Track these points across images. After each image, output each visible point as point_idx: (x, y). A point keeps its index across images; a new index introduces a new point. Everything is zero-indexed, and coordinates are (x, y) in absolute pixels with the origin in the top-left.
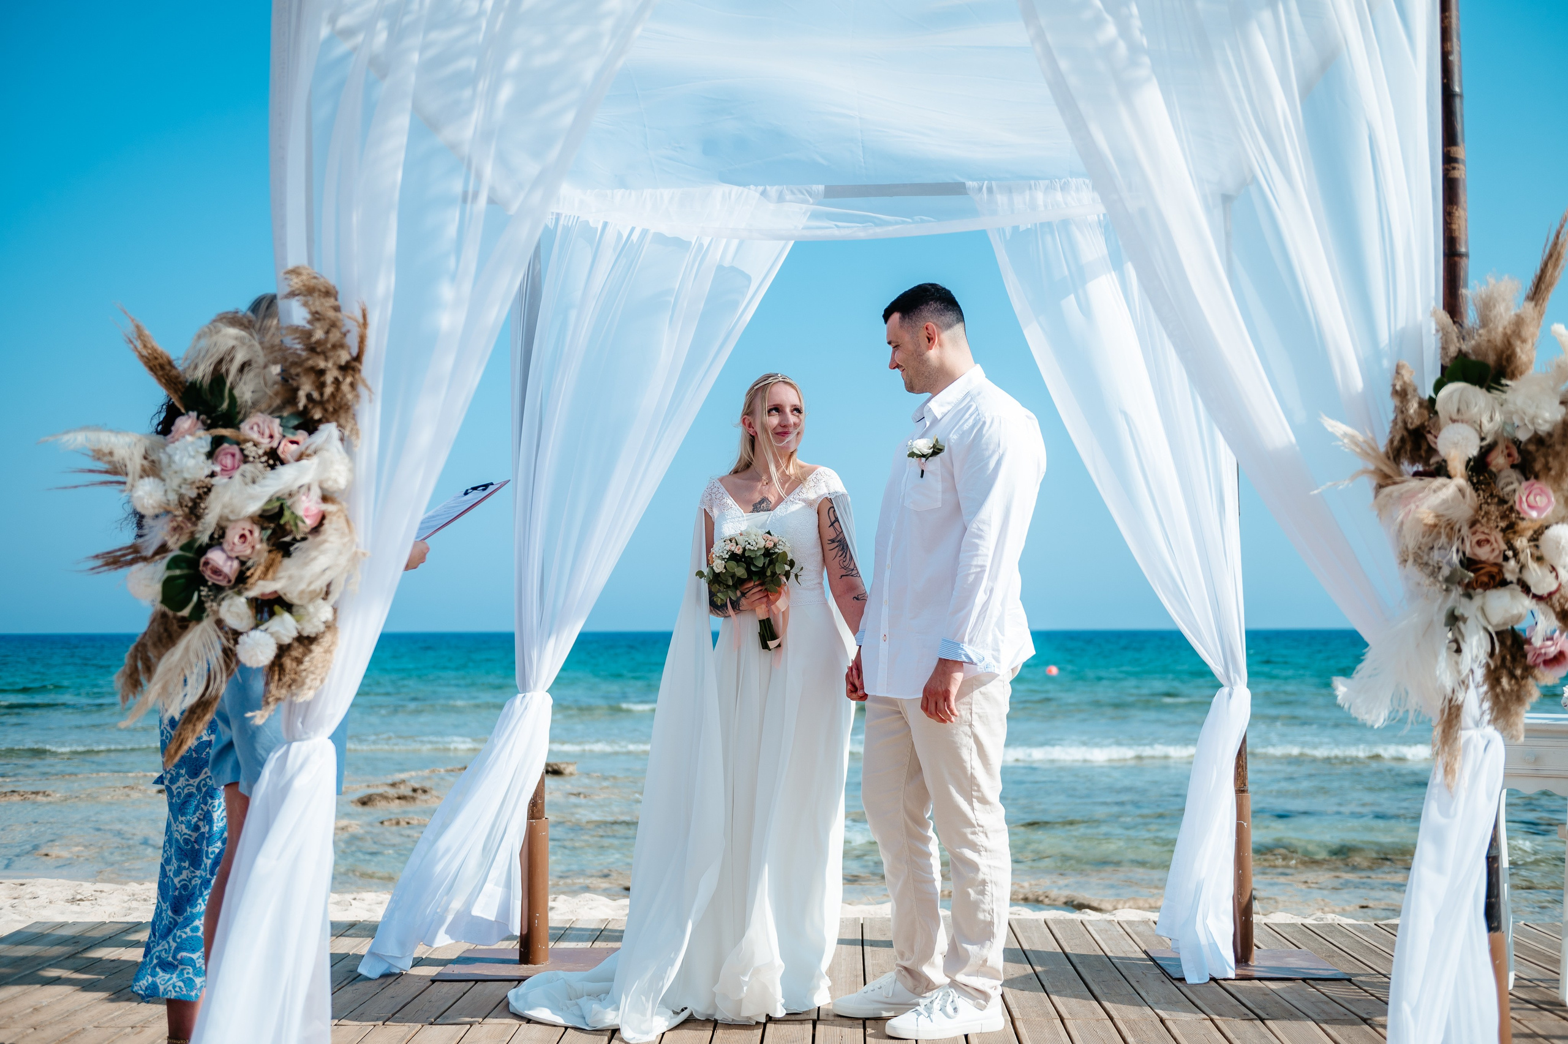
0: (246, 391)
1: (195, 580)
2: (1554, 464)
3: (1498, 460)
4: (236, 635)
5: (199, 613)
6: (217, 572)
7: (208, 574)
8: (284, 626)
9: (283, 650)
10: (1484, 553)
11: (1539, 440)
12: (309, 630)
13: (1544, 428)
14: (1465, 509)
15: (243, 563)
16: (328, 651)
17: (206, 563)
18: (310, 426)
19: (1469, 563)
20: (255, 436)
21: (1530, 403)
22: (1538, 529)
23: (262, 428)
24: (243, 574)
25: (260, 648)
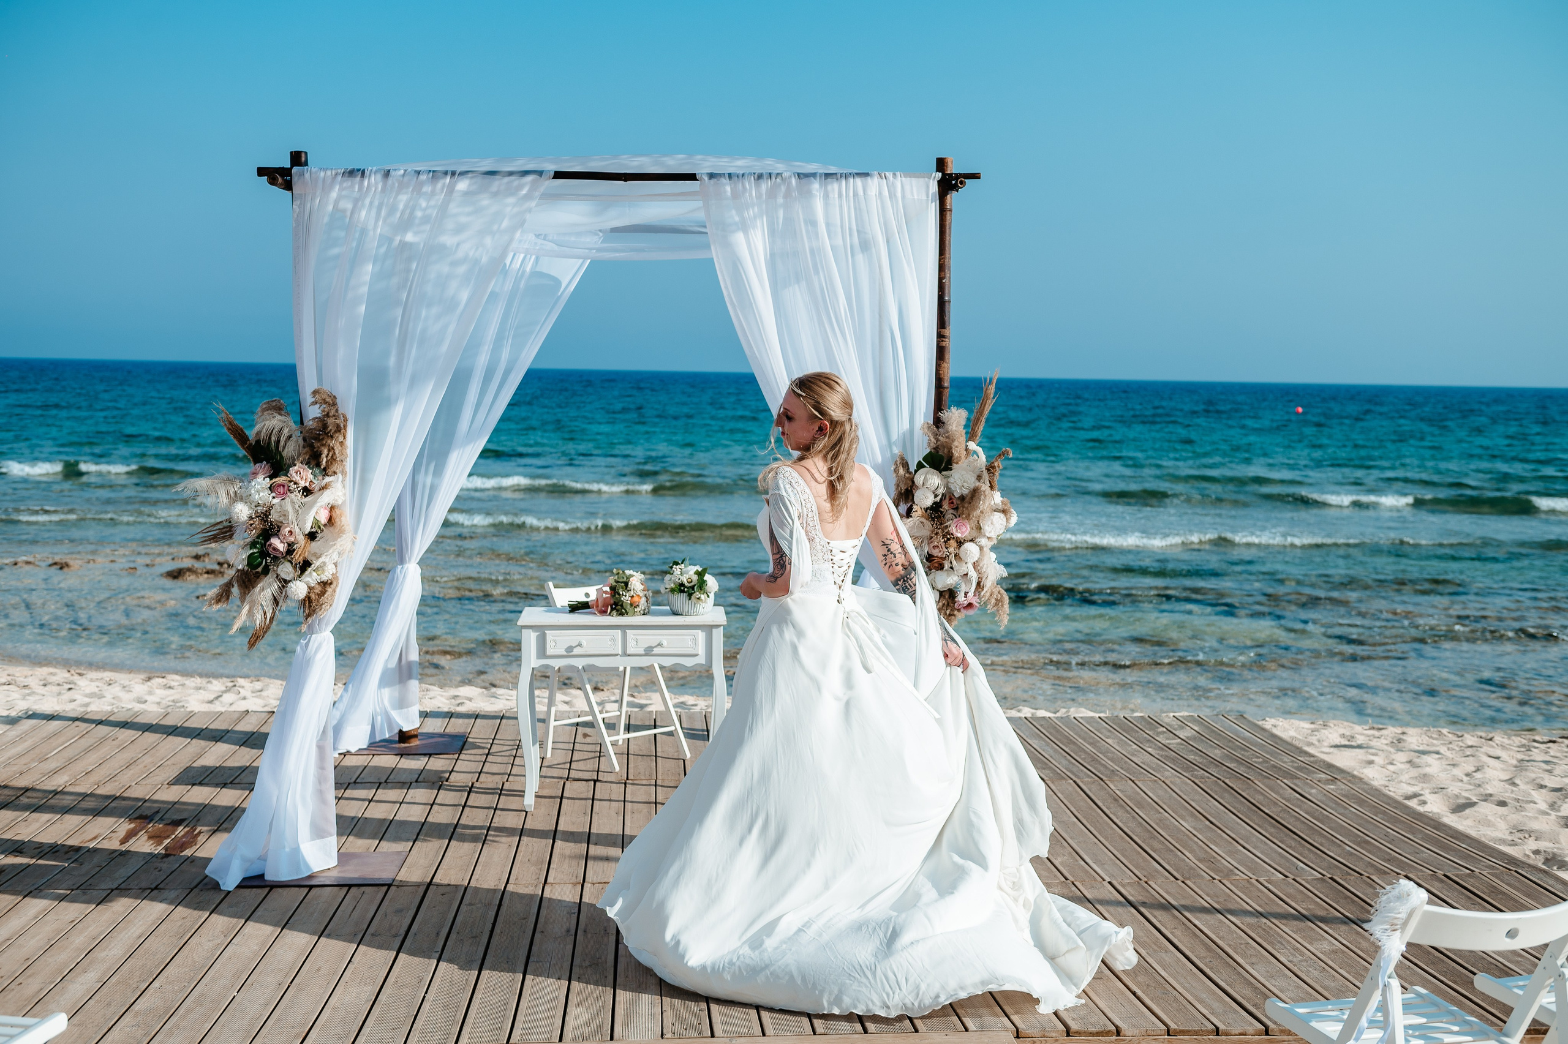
0: (289, 450)
1: (264, 554)
2: (966, 512)
3: (946, 506)
4: (286, 582)
5: (266, 571)
6: (275, 549)
7: (270, 550)
8: (312, 577)
9: (310, 588)
10: (935, 552)
11: (962, 498)
12: (324, 578)
13: (966, 492)
14: (925, 532)
15: (289, 545)
16: (334, 591)
17: (270, 545)
18: (325, 472)
19: (930, 558)
20: (297, 478)
21: (961, 479)
22: (960, 543)
23: (302, 474)
24: (290, 551)
25: (299, 589)
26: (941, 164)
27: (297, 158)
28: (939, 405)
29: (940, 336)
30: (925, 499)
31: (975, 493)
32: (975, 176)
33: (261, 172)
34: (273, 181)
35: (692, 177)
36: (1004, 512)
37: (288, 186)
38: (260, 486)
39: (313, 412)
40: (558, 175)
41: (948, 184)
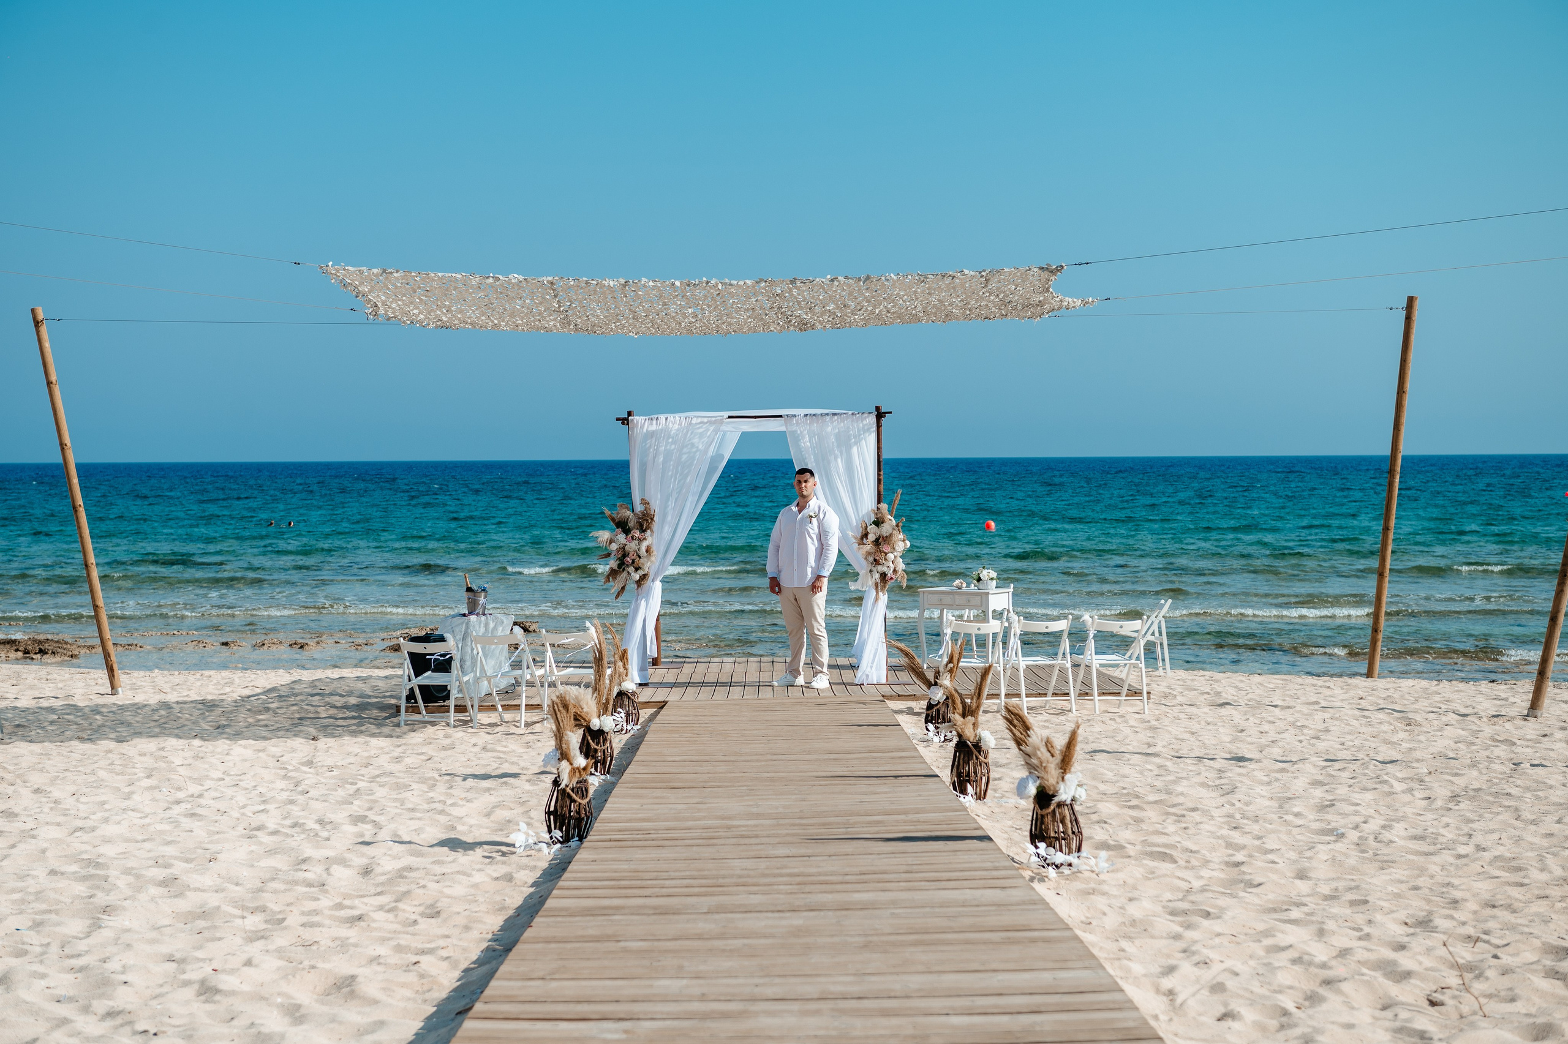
0: (631, 524)
1: (624, 564)
2: (888, 541)
3: (880, 540)
4: (631, 574)
5: (624, 570)
6: (627, 561)
7: (625, 562)
8: (641, 572)
9: (642, 577)
10: (877, 558)
11: (886, 536)
12: (645, 573)
13: (888, 534)
14: (873, 551)
17: (625, 560)
18: (644, 531)
19: (875, 560)
20: (635, 535)
21: (886, 529)
22: (886, 554)
23: (636, 533)
24: (633, 561)
25: (637, 576)
26: (878, 408)
27: (630, 414)
28: (879, 501)
29: (879, 475)
30: (871, 537)
31: (891, 535)
32: (891, 413)
33: (618, 419)
34: (623, 423)
35: (781, 416)
36: (904, 541)
37: (628, 424)
38: (621, 538)
39: (639, 508)
40: (730, 417)
41: (880, 415)
